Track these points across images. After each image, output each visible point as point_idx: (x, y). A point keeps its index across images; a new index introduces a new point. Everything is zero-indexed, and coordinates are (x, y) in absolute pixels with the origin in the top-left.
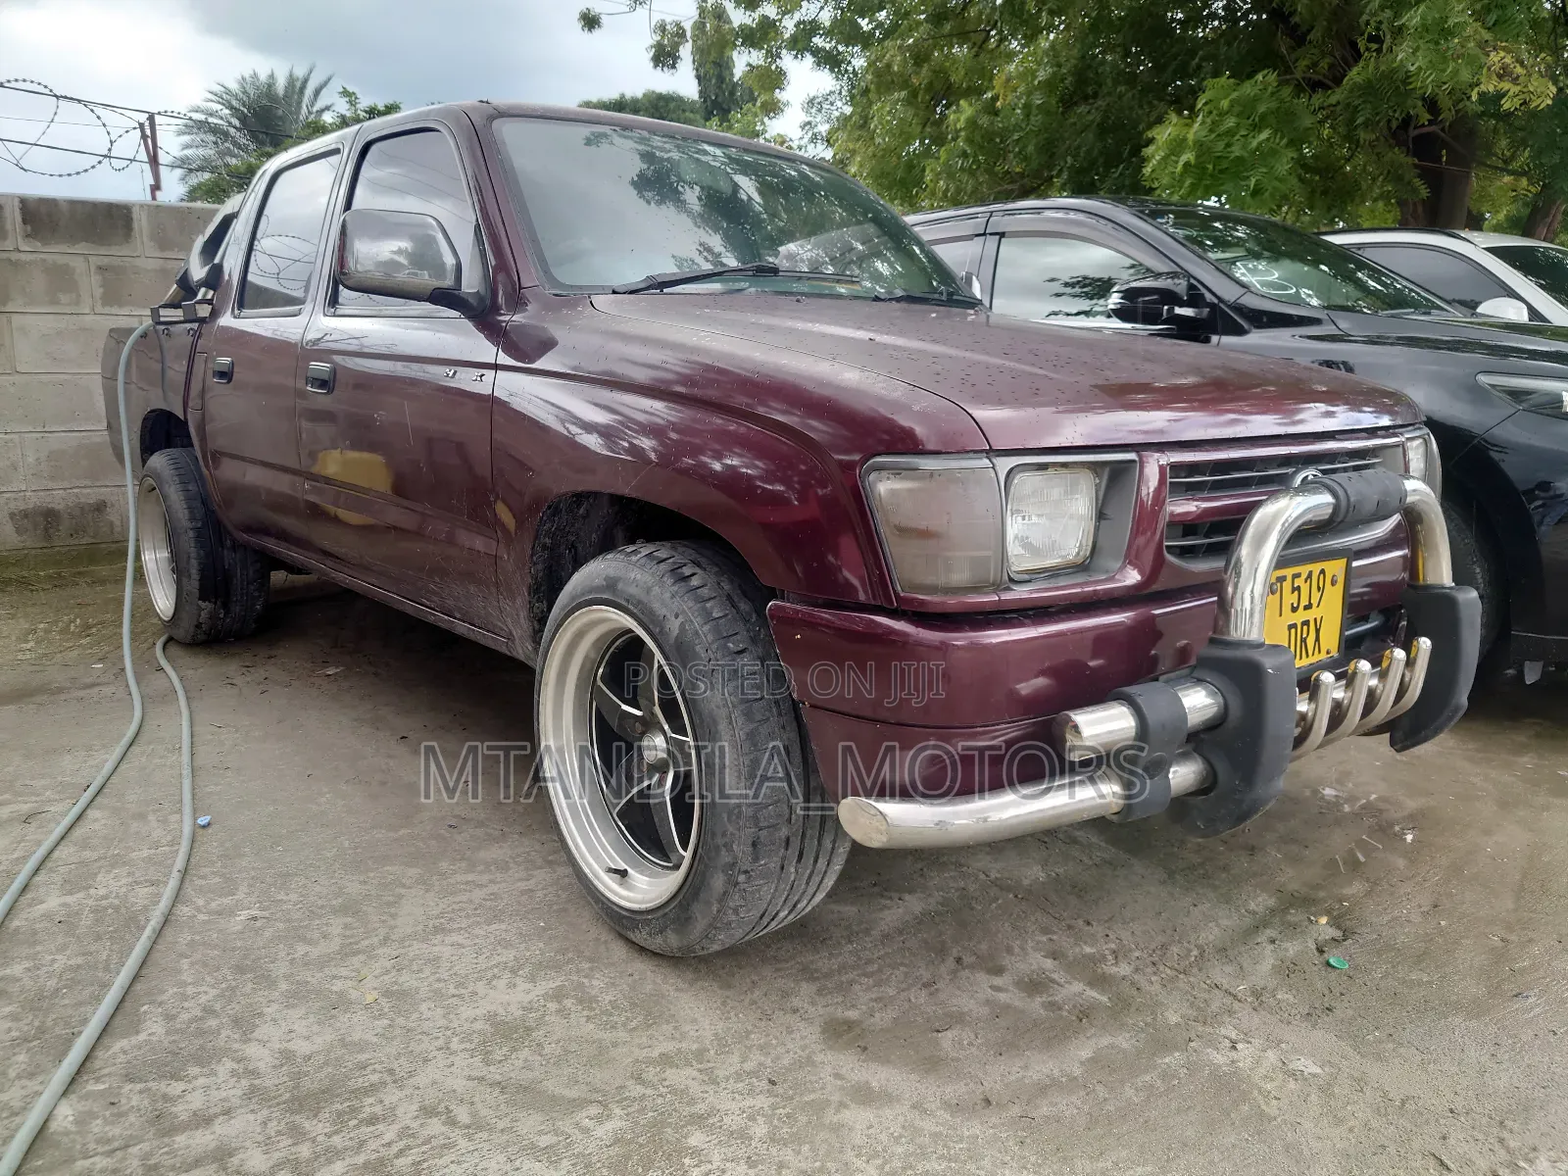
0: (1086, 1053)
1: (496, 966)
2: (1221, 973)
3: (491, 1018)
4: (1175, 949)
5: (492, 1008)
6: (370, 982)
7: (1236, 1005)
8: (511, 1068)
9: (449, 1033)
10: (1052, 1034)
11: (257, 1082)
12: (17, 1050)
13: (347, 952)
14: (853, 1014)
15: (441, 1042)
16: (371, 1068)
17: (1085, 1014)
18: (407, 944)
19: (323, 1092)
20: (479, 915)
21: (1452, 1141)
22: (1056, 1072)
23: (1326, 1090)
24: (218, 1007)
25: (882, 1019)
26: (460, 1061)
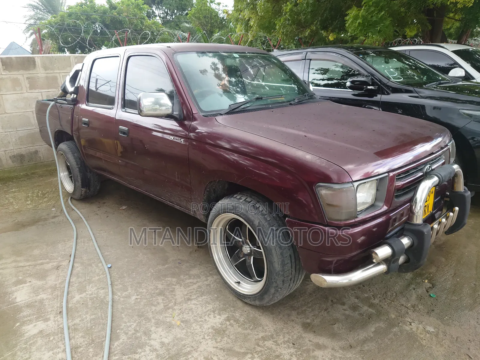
0: (373, 330)
1: (208, 310)
2: (403, 301)
3: (213, 327)
4: (389, 293)
5: (212, 324)
6: (176, 318)
7: (409, 311)
8: (224, 343)
9: (203, 333)
10: (363, 324)
11: (158, 353)
12: (89, 348)
13: (166, 308)
14: (309, 321)
15: (202, 336)
16: (186, 346)
17: (370, 317)
18: (181, 304)
19: (177, 355)
20: (197, 294)
21: (471, 350)
22: (366, 336)
23: (437, 335)
24: (138, 329)
25: (317, 322)
26: (209, 342)
